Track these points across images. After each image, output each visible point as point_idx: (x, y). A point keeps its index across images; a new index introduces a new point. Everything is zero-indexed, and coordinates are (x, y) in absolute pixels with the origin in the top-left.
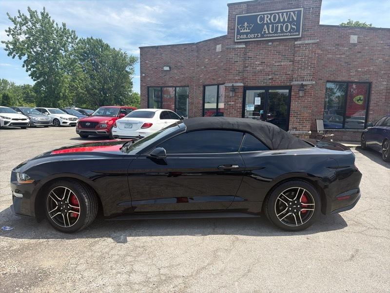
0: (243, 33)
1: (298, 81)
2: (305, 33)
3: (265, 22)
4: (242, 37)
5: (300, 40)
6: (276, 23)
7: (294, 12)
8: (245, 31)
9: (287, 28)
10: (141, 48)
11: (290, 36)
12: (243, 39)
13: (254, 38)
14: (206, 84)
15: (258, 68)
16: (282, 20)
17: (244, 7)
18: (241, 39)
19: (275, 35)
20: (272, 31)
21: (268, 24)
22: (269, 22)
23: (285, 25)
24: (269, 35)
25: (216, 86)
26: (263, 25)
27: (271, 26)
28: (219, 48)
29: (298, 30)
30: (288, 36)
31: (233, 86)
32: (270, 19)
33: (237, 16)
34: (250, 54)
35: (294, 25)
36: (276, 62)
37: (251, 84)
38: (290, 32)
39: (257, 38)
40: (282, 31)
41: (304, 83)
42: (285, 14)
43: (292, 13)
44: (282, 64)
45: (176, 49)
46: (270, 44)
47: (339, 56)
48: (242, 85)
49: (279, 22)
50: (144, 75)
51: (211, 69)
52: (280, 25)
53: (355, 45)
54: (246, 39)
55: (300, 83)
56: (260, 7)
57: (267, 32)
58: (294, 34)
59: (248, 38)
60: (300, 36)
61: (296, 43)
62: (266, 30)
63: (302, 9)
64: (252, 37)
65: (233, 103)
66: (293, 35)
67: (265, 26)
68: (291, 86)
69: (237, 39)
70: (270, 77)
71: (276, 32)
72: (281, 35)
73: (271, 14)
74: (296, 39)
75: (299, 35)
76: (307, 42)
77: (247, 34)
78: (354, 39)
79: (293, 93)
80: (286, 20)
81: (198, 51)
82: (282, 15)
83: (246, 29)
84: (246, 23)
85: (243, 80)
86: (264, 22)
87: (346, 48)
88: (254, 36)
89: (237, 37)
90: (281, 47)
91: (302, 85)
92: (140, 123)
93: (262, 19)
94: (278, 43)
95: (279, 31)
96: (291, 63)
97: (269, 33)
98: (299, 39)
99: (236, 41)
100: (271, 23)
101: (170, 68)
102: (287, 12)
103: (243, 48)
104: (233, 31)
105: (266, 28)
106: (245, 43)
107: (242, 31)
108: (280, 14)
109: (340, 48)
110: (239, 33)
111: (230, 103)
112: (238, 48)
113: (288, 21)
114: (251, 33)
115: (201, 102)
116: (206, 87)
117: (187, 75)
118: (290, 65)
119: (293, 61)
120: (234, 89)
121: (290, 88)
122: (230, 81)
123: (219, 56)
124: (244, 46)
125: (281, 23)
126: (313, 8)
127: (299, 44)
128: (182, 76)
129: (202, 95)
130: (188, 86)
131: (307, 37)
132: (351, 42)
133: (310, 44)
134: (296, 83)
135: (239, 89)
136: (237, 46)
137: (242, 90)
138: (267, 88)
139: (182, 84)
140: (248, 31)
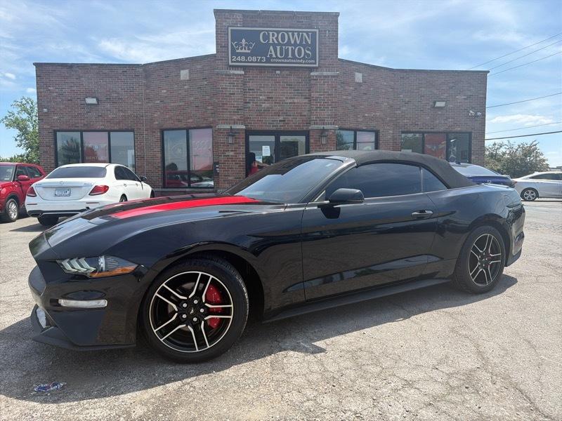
0: (241, 54)
1: (317, 124)
2: (322, 62)
3: (271, 42)
4: (239, 59)
5: (317, 71)
6: (285, 45)
7: (307, 33)
8: (243, 51)
9: (300, 53)
10: (37, 65)
11: (305, 63)
12: (241, 62)
13: (256, 62)
14: (165, 127)
15: (263, 105)
16: (293, 42)
17: (239, 17)
18: (238, 62)
19: (286, 61)
20: (281, 54)
21: (274, 45)
22: (276, 42)
23: (297, 49)
24: (277, 60)
25: (185, 131)
26: (268, 45)
27: (278, 47)
28: (184, 74)
29: (314, 58)
30: (300, 63)
31: (231, 128)
32: (277, 38)
33: (230, 28)
34: (250, 85)
35: (308, 50)
36: (287, 98)
37: (257, 127)
38: (304, 58)
39: (260, 62)
40: (294, 57)
41: (326, 127)
42: (296, 34)
43: (305, 34)
44: (296, 101)
45: (107, 71)
46: (278, 72)
47: (345, 97)
48: (244, 127)
49: (289, 43)
50: (45, 110)
51: (172, 104)
52: (290, 48)
53: (360, 84)
54: (245, 62)
55: (321, 127)
56: (260, 21)
57: (274, 56)
58: (310, 61)
59: (248, 62)
60: (317, 65)
61: (312, 74)
62: (273, 53)
63: (317, 31)
64: (253, 61)
65: (232, 153)
66: (308, 63)
67: (271, 47)
68: (309, 131)
69: (232, 62)
70: (281, 118)
71: (286, 57)
72: (292, 61)
73: (278, 32)
74: (311, 69)
75: (315, 63)
76: (325, 73)
77: (246, 55)
78: (359, 77)
79: (312, 141)
80: (298, 42)
81: (146, 77)
82: (293, 35)
83: (245, 49)
84: (244, 41)
85: (244, 120)
86: (269, 41)
87: (351, 88)
88: (257, 59)
89: (232, 59)
90: (292, 79)
91: (324, 130)
92: (87, 185)
93: (266, 37)
94: (287, 73)
95: (290, 56)
96: (307, 101)
97: (277, 58)
98: (316, 69)
99: (230, 64)
100: (279, 44)
101: (98, 100)
102: (299, 32)
103: (241, 75)
104: (224, 49)
105: (273, 51)
106: (244, 68)
107: (239, 51)
108: (290, 34)
109: (346, 87)
110: (234, 53)
111: (227, 154)
112: (233, 74)
113: (301, 44)
114: (252, 54)
115: (159, 155)
116: (165, 132)
117: (129, 113)
118: (305, 103)
119: (309, 98)
120: (232, 133)
121: (307, 134)
122: (226, 121)
123: (186, 87)
124: (243, 73)
125: (291, 45)
126: (329, 31)
127: (316, 76)
128: (121, 114)
129: (159, 144)
130: (132, 130)
131: (326, 67)
132: (357, 80)
133: (329, 76)
134: (315, 127)
135: (239, 133)
136: (232, 72)
137: (244, 135)
138: (277, 134)
139: (122, 126)
140: (247, 51)
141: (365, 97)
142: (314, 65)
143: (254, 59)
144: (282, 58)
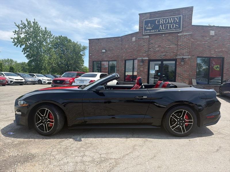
0: (148, 30)
1: (180, 56)
2: (184, 29)
3: (161, 23)
4: (147, 32)
5: (181, 33)
6: (167, 24)
7: (177, 17)
8: (149, 28)
9: (173, 27)
10: (89, 40)
11: (175, 31)
12: (148, 33)
13: (154, 32)
14: (126, 59)
15: (157, 49)
16: (170, 22)
17: (148, 15)
18: (147, 33)
19: (166, 30)
20: (165, 28)
21: (162, 25)
22: (163, 23)
23: (172, 25)
24: (163, 31)
25: (132, 60)
26: (160, 25)
27: (164, 25)
28: (134, 39)
29: (180, 28)
30: (173, 31)
31: (142, 59)
32: (163, 22)
33: (144, 20)
34: (152, 41)
35: (177, 24)
36: (167, 45)
37: (153, 58)
38: (175, 28)
39: (156, 32)
40: (170, 28)
41: (184, 57)
42: (172, 19)
43: (176, 18)
44: (171, 46)
45: (109, 40)
46: (164, 35)
47: (204, 43)
48: (147, 58)
49: (168, 23)
50: (91, 55)
51: (129, 51)
52: (169, 25)
53: (213, 36)
54: (149, 33)
55: (182, 57)
56: (157, 15)
57: (162, 29)
58: (177, 29)
59: (151, 32)
60: (181, 31)
61: (178, 35)
62: (161, 28)
63: (182, 16)
64: (153, 32)
65: (142, 69)
66: (177, 30)
67: (161, 26)
68: (176, 59)
69: (144, 33)
70: (164, 54)
71: (167, 29)
72: (170, 30)
73: (164, 19)
74: (179, 33)
75: (180, 30)
76: (185, 34)
77: (150, 30)
78: (212, 33)
79: (177, 63)
80: (173, 22)
81: (122, 41)
82: (170, 19)
83: (150, 28)
84: (149, 24)
85: (148, 56)
86: (160, 23)
87: (208, 38)
88: (154, 31)
89: (144, 32)
90: (170, 37)
91: (183, 59)
92: (88, 80)
93: (159, 22)
94: (168, 35)
95: (169, 28)
96: (176, 46)
97: (163, 29)
98: (181, 32)
99: (144, 34)
100: (164, 24)
101: (106, 51)
102: (173, 18)
103: (148, 38)
104: (142, 29)
105: (161, 27)
106: (149, 35)
107: (147, 29)
108: (169, 19)
109: (204, 38)
110: (145, 30)
111: (140, 69)
112: (145, 38)
113: (174, 23)
114: (152, 29)
115: (124, 69)
116: (127, 61)
117: (115, 54)
118: (175, 47)
119: (177, 45)
120: (143, 61)
121: (175, 60)
122: (140, 56)
123: (134, 44)
124: (149, 37)
125: (170, 23)
126: (188, 15)
127: (180, 35)
128: (113, 55)
129: (124, 65)
130: (116, 61)
131: (185, 31)
132: (211, 34)
133: (187, 35)
134: (179, 57)
135: (146, 61)
136: (144, 37)
137: (147, 62)
138: (162, 61)
139: (113, 59)
140: (151, 28)
141: (216, 42)
142: (180, 31)
143: (153, 31)
144: (166, 29)
